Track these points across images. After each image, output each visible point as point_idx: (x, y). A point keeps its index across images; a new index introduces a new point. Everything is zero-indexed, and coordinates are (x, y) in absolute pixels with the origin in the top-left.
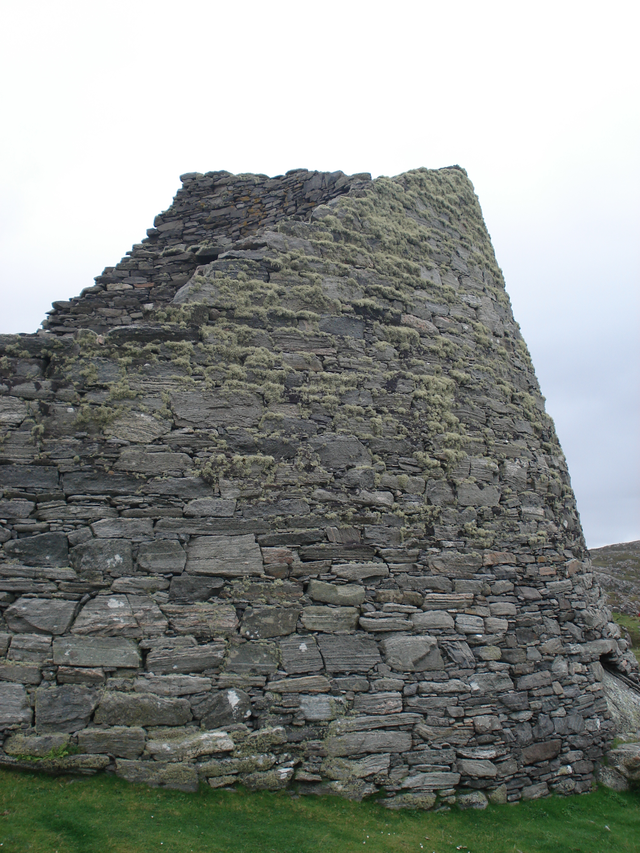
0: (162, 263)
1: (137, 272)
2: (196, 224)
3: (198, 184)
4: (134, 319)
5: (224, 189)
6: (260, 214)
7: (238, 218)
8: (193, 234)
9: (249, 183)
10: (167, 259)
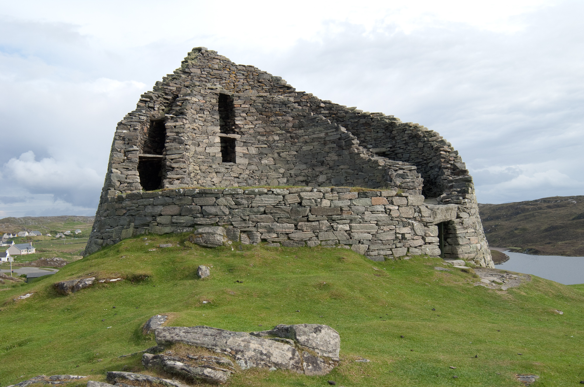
0: (207, 92)
1: (200, 93)
2: (206, 74)
3: (208, 55)
4: (199, 117)
5: (218, 61)
6: (235, 79)
7: (225, 78)
8: (205, 78)
9: (229, 63)
10: (209, 91)
